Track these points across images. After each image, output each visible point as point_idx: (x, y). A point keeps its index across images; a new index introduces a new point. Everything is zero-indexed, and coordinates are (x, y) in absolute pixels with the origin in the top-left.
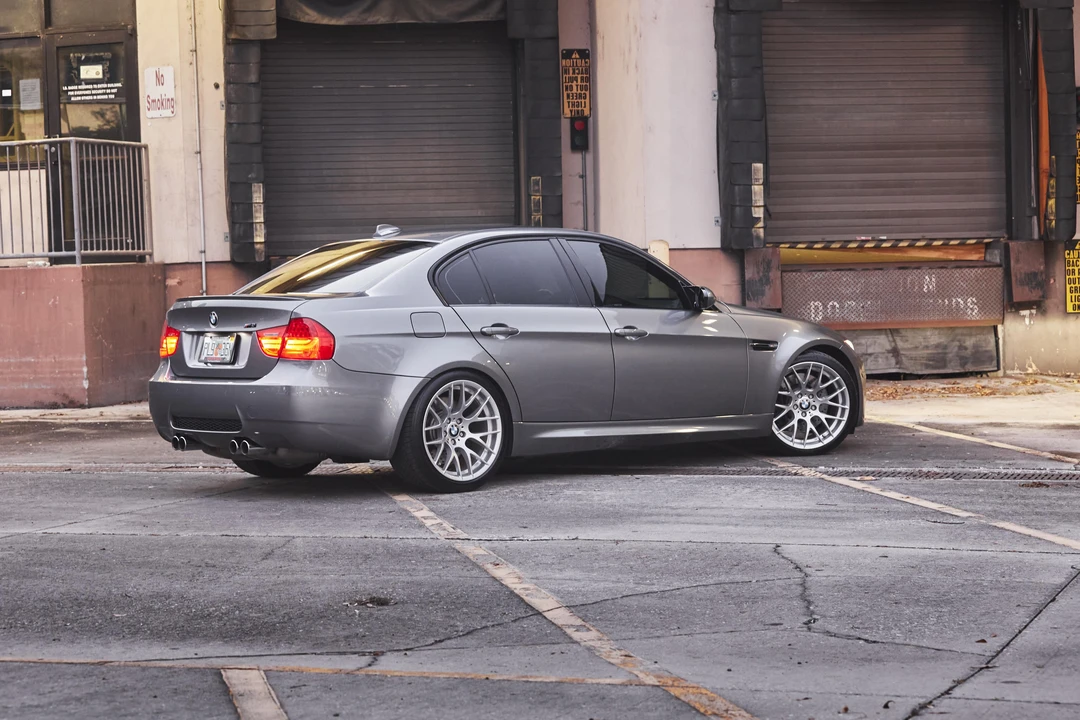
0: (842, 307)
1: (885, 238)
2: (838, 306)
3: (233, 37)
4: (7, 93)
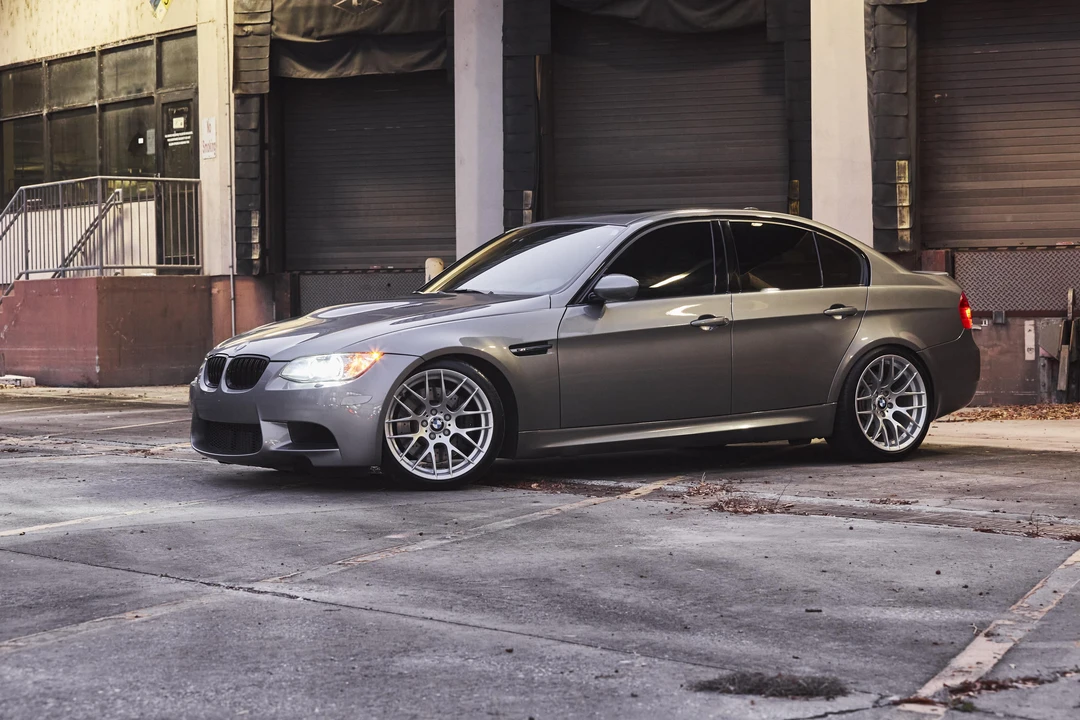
3: (238, 92)
4: (141, 141)
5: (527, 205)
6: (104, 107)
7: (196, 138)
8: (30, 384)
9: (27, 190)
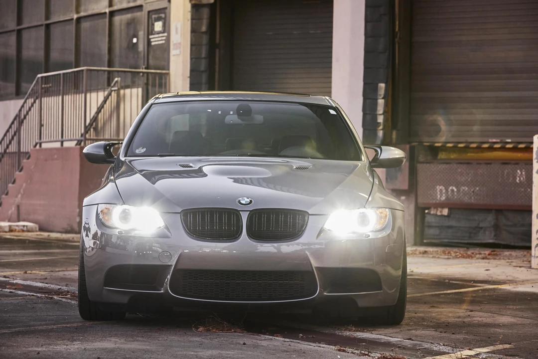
0: (458, 191)
1: (509, 141)
2: (455, 190)
3: (193, 2)
4: (135, 40)
5: (380, 95)
6: (112, 14)
7: (168, 39)
8: (34, 230)
9: (42, 77)
